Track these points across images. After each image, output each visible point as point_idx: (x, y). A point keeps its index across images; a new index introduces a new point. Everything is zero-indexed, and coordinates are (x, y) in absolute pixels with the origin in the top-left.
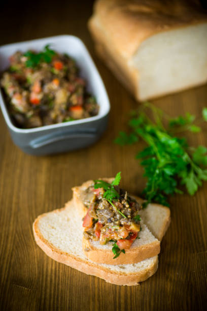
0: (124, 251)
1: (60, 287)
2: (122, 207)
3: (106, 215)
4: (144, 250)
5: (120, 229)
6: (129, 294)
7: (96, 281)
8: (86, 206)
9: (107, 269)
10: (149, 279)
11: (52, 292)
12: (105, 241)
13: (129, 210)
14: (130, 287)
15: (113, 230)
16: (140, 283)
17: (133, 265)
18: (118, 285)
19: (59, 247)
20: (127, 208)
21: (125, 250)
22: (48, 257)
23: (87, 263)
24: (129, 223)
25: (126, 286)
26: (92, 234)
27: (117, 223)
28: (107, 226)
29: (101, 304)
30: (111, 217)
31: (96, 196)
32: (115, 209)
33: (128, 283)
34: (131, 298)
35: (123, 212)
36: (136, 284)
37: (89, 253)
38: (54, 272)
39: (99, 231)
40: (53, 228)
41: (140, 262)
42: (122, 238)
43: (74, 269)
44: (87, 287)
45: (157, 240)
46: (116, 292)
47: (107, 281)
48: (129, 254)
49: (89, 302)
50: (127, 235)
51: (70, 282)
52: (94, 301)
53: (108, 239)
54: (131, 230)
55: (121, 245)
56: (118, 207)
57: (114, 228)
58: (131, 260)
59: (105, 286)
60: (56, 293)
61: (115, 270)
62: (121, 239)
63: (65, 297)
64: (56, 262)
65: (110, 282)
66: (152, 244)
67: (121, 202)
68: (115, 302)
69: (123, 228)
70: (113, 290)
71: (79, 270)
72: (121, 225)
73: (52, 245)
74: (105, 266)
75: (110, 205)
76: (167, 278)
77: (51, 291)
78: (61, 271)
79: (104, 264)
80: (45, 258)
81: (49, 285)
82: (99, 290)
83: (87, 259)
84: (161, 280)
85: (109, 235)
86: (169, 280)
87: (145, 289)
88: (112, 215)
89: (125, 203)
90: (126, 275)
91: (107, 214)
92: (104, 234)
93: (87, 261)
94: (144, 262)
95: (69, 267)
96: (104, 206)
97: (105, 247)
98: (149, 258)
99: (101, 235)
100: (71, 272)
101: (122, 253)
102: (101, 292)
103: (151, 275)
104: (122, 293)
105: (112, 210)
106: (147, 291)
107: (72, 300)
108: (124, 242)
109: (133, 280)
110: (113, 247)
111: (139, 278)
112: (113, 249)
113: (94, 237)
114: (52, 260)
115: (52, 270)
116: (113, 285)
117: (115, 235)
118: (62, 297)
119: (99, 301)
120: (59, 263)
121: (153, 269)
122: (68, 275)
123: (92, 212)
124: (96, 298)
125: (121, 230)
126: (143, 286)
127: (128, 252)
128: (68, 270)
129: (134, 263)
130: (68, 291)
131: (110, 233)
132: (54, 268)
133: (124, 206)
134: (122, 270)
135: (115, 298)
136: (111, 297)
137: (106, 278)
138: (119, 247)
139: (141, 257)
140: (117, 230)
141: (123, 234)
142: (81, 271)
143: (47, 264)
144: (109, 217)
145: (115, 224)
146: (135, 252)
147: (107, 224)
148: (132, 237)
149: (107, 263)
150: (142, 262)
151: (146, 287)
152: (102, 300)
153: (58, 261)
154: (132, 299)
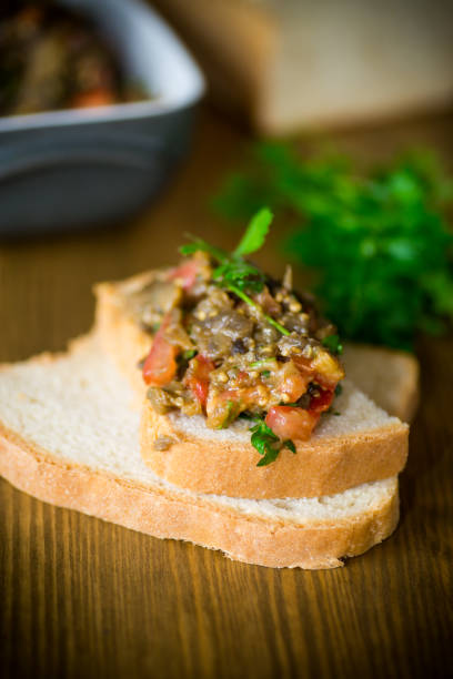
0: (290, 445)
1: (68, 573)
2: (277, 309)
3: (225, 332)
4: (358, 445)
5: (280, 367)
6: (312, 594)
7: (192, 556)
8: (149, 330)
9: (232, 510)
10: (372, 549)
11: (41, 587)
12: (224, 412)
13: (303, 317)
14: (314, 572)
15: (253, 375)
16: (345, 560)
17: (320, 501)
18: (271, 566)
19: (58, 452)
20: (296, 314)
21: (296, 442)
22: (17, 493)
23: (161, 493)
24: (309, 350)
25: (298, 569)
26: (178, 392)
27: (268, 349)
28: (229, 365)
29: (218, 618)
30: (245, 335)
31: (184, 291)
32: (254, 310)
33: (305, 557)
34: (320, 604)
35: (282, 323)
36: (332, 561)
37: (170, 457)
38: (41, 532)
39: (206, 383)
40: (33, 401)
41: (342, 491)
42: (285, 398)
43: (110, 524)
44: (160, 574)
45: (396, 421)
46: (265, 587)
47: (230, 554)
48: (309, 456)
49: (174, 615)
50: (302, 390)
51: (102, 558)
52: (191, 610)
53: (237, 405)
54: (315, 374)
55: (283, 424)
56: (266, 310)
57: (259, 365)
58: (315, 483)
59: (224, 571)
60: (55, 592)
61: (261, 512)
62: (282, 404)
63: (86, 603)
64: (46, 506)
65: (241, 557)
66: (382, 430)
67: (273, 294)
68: (266, 615)
69: (289, 366)
70: (254, 583)
71: (130, 524)
72: (281, 359)
73: (35, 445)
74: (224, 501)
75: (237, 302)
76: (435, 548)
77: (34, 584)
78: (66, 531)
79: (219, 494)
80: (9, 496)
81: (26, 567)
82: (204, 579)
83: (161, 484)
84: (414, 553)
85: (240, 392)
86: (440, 554)
87: (363, 577)
88: (249, 329)
89: (287, 300)
90: (301, 527)
91: (229, 327)
92: (222, 390)
93: (161, 488)
94: (357, 492)
95: (92, 518)
96: (216, 307)
97: (225, 436)
98: (371, 481)
99: (212, 393)
100: (101, 532)
101: (285, 452)
102: (212, 589)
103: (378, 539)
104: (289, 589)
105: (247, 316)
106: (374, 584)
107: (113, 611)
108: (295, 413)
109: (324, 546)
110: (251, 434)
111: (343, 537)
112: (253, 438)
113: (187, 401)
114: (34, 500)
115: (34, 528)
116: (252, 566)
117: (259, 391)
118: (75, 603)
119: (210, 611)
120: (59, 510)
121: (386, 517)
122: (92, 539)
123: (176, 332)
124: (199, 603)
125: (281, 373)
126: (356, 568)
127: (304, 448)
128: (92, 528)
129: (323, 494)
130: (97, 586)
131: (243, 386)
132: (40, 521)
133: (285, 308)
134: (284, 514)
135: (264, 603)
136: (252, 601)
137: (229, 544)
138: (275, 431)
139: (347, 471)
140: (268, 372)
141: (287, 385)
142: (137, 529)
143: (16, 512)
144: (235, 335)
145: (258, 356)
146: (328, 451)
147: (231, 360)
148: (318, 400)
149: (230, 489)
150: (349, 494)
151: (366, 572)
152: (221, 609)
153: (52, 501)
154: (326, 606)
